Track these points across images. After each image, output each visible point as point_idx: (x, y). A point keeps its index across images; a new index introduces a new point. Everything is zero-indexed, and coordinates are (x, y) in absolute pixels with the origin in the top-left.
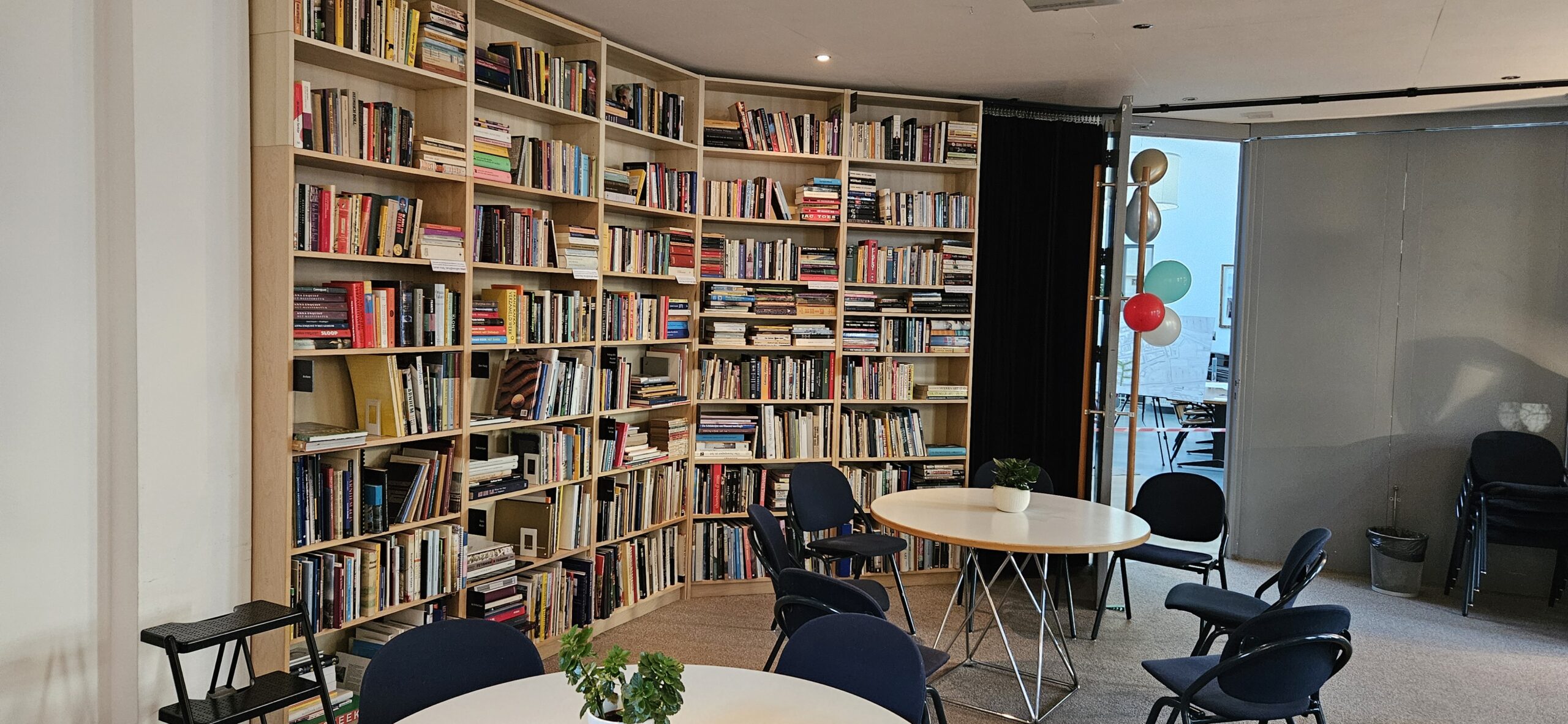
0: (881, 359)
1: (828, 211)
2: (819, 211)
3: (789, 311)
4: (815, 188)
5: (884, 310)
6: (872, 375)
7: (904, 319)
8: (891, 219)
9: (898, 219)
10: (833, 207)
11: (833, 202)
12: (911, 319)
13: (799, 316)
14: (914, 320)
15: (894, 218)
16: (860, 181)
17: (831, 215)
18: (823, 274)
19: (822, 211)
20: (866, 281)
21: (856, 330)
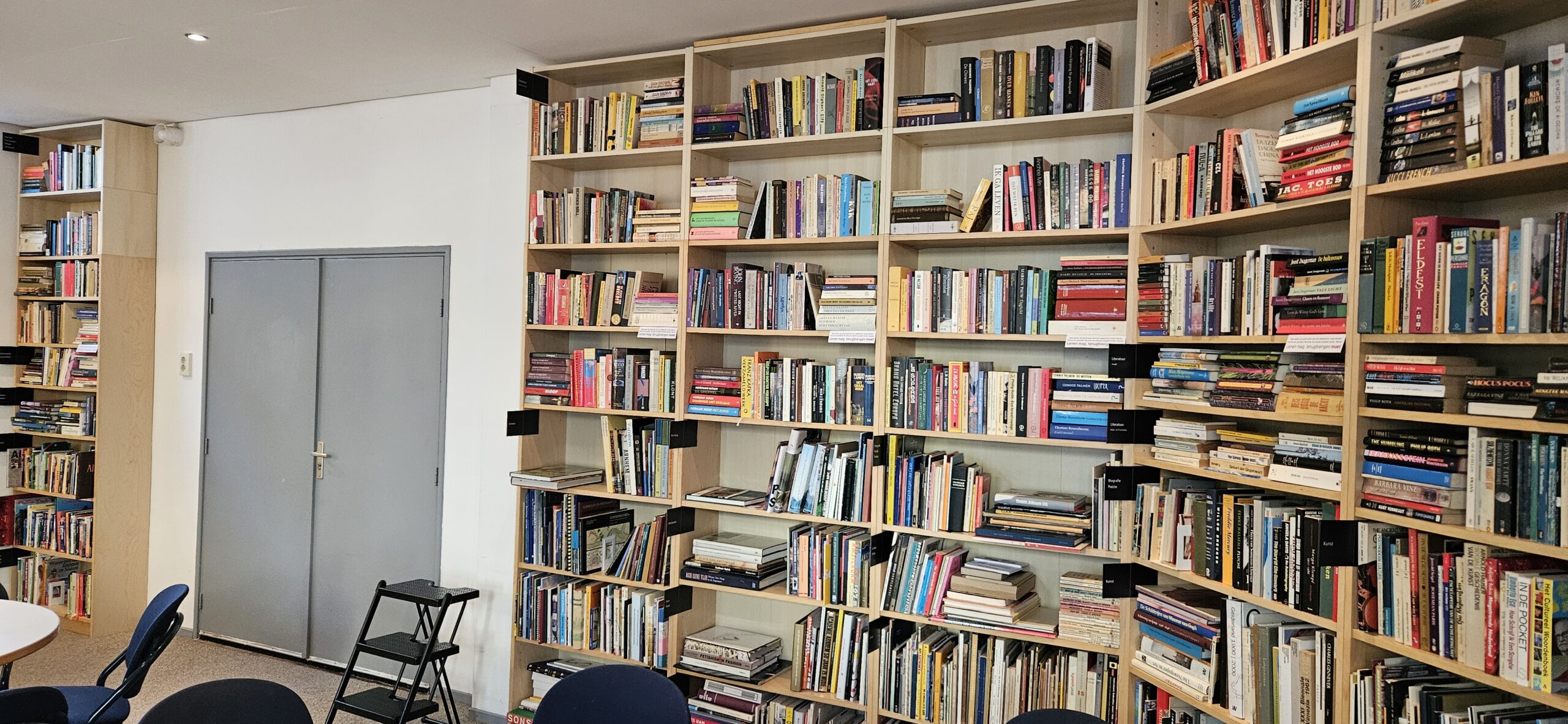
0: (1456, 547)
1: (1328, 169)
2: (1310, 173)
3: (1260, 401)
4: (1300, 124)
5: (1474, 407)
6: (1436, 585)
7: (1526, 436)
8: (1479, 150)
9: (1499, 143)
10: (1338, 156)
11: (1336, 144)
12: (1544, 438)
13: (1280, 413)
14: (1553, 443)
15: (1488, 145)
16: (1421, 71)
17: (1334, 175)
18: (1321, 316)
19: (1318, 172)
20: (1406, 328)
21: (1392, 456)
